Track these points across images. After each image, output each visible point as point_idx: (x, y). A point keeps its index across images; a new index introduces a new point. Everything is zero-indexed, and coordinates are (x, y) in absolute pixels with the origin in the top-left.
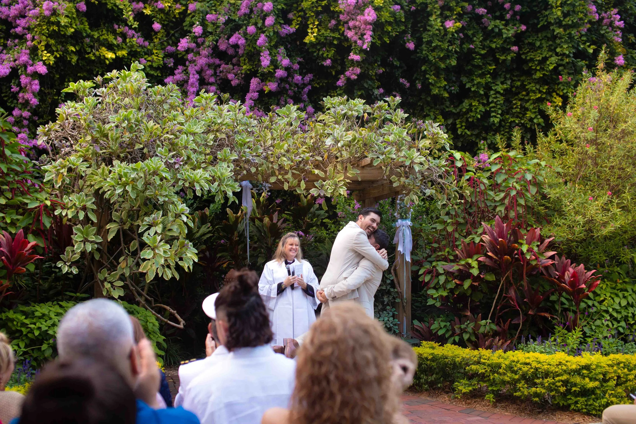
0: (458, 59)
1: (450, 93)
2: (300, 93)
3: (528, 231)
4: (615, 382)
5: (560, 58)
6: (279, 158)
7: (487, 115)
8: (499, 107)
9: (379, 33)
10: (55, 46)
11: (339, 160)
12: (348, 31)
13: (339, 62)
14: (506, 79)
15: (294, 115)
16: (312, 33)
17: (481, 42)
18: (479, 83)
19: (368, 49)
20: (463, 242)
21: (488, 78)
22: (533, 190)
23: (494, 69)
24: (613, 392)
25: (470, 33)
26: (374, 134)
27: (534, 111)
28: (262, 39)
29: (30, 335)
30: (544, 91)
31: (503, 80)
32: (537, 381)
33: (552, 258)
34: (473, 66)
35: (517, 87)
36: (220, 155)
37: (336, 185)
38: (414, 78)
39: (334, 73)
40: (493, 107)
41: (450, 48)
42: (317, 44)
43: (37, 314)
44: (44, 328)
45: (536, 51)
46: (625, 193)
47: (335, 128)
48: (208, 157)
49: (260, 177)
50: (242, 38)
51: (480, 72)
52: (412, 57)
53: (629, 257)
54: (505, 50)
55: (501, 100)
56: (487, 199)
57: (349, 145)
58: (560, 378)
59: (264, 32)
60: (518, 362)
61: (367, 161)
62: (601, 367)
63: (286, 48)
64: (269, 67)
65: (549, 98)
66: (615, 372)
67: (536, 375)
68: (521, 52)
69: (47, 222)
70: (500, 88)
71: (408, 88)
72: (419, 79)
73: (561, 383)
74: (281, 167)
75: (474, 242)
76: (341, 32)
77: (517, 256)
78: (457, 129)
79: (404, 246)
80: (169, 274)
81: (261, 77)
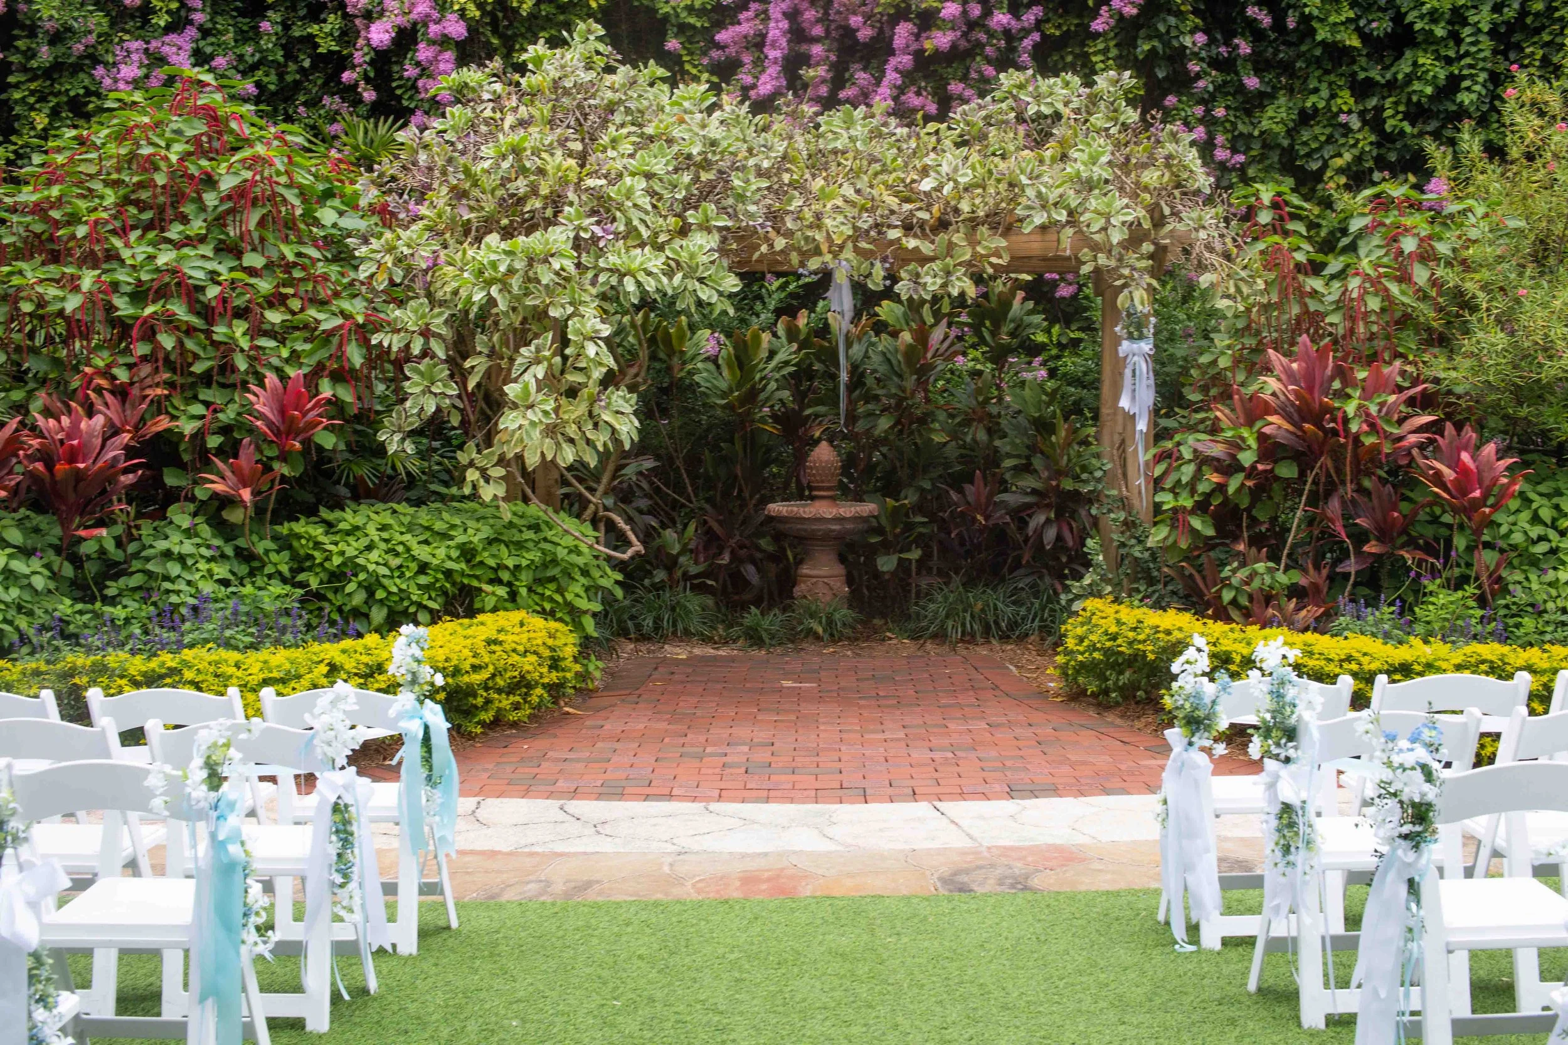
1: (1365, 37)
2: (1015, 50)
7: (1449, 86)
8: (1481, 65)
18: (1434, 10)
20: (1238, 392)
22: (1422, 275)
29: (327, 565)
35: (1537, 15)
36: (693, 217)
37: (950, 273)
39: (1091, 3)
40: (1471, 66)
44: (350, 552)
48: (671, 221)
69: (356, 356)
72: (1294, 7)
77: (1332, 425)
78: (1384, 121)
79: (1133, 398)
80: (569, 455)
81: (917, 21)
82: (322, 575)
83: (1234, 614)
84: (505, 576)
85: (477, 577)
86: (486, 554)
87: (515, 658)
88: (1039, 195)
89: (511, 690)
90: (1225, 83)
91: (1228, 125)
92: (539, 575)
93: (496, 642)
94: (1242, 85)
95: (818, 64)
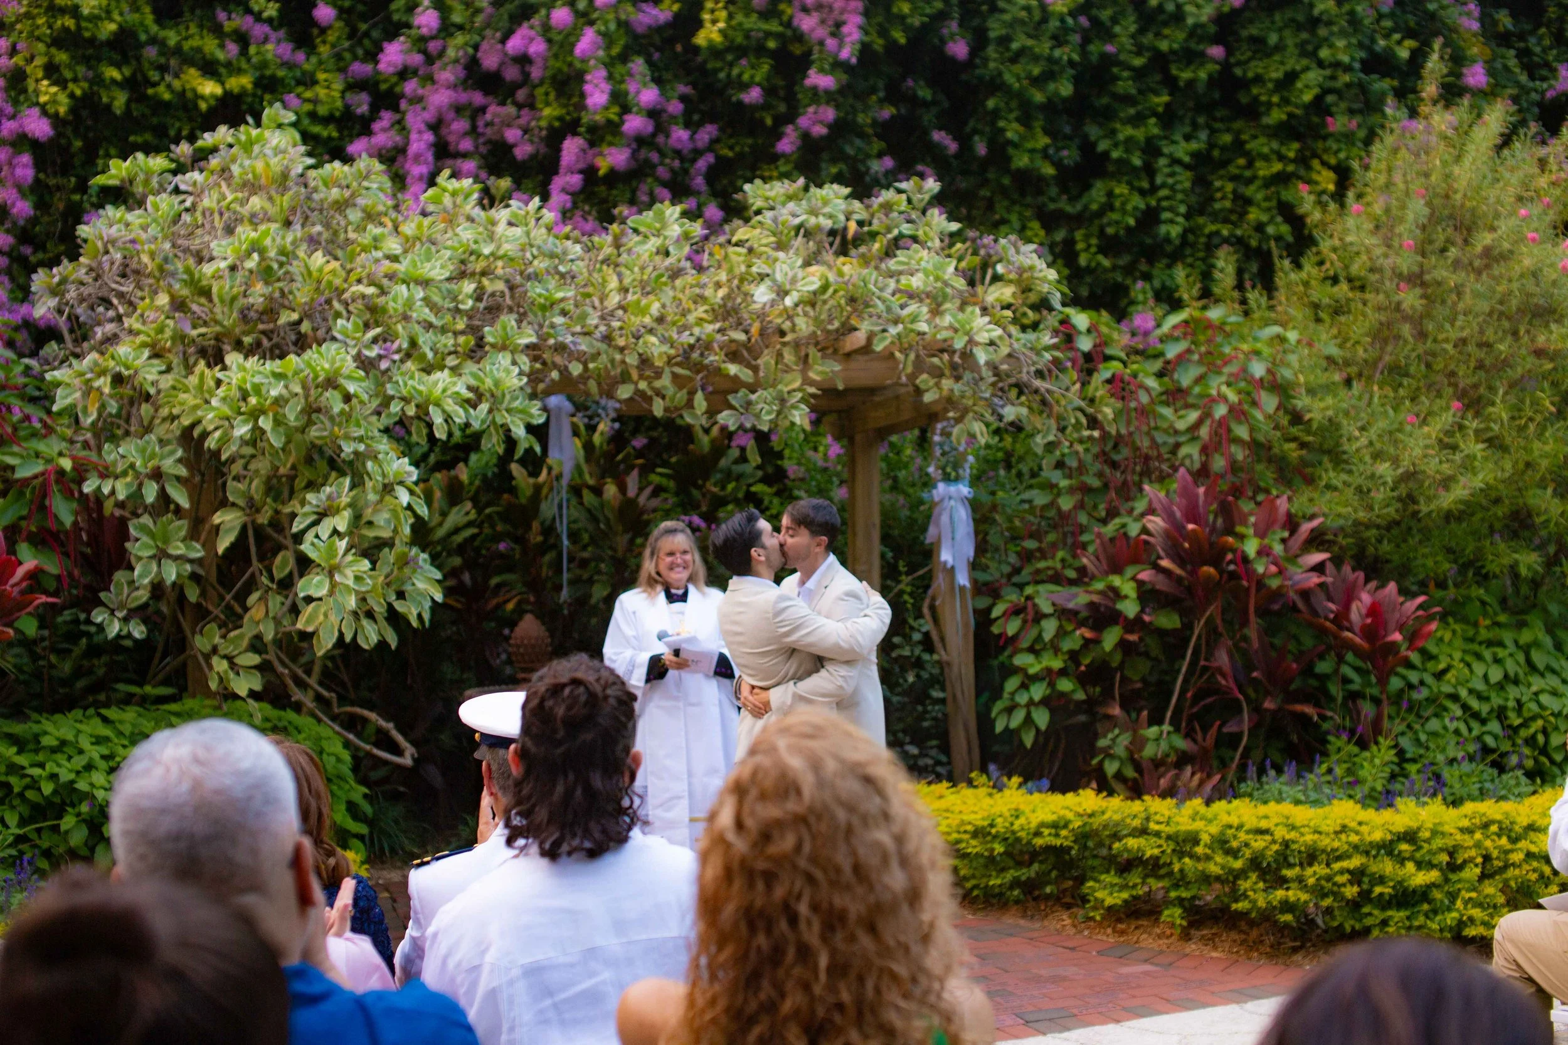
0: (1077, 81)
1: (1058, 164)
2: (686, 172)
3: (1258, 504)
4: (1478, 871)
5: (1328, 72)
6: (638, 338)
7: (1150, 218)
8: (1180, 196)
9: (880, 19)
11: (787, 339)
12: (802, 15)
13: (782, 93)
14: (1195, 126)
15: (675, 230)
16: (714, 22)
17: (1133, 36)
18: (1129, 140)
19: (854, 60)
20: (1099, 535)
21: (1153, 127)
22: (1270, 402)
23: (1167, 105)
24: (1474, 895)
25: (1105, 15)
26: (875, 274)
27: (1265, 204)
28: (587, 41)
29: (30, 794)
30: (1292, 155)
31: (1187, 129)
32: (1288, 873)
33: (1319, 568)
34: (1117, 97)
35: (1223, 149)
36: (490, 334)
37: (783, 401)
38: (968, 129)
39: (769, 121)
40: (1167, 198)
41: (1057, 53)
42: (728, 49)
43: (47, 741)
44: (65, 776)
45: (1269, 55)
46: (1493, 404)
47: (776, 260)
48: (462, 339)
49: (592, 385)
50: (539, 39)
51: (1132, 111)
52: (964, 77)
53: (1506, 561)
54: (1191, 57)
55: (1185, 180)
56: (1156, 428)
57: (812, 301)
58: (1345, 864)
59: (592, 23)
60: (1240, 827)
61: (858, 338)
62: (1443, 834)
63: (650, 63)
64: (607, 108)
65: (1302, 172)
66: (1478, 845)
67: (1286, 858)
68: (1232, 60)
69: (65, 512)
70: (1182, 150)
71: (956, 156)
72: (981, 133)
73: (1346, 877)
74: (645, 361)
75: (1125, 534)
76: (785, 18)
77: (1232, 567)
78: (1076, 255)
80: (372, 634)
81: (587, 136)
83: (1117, 786)
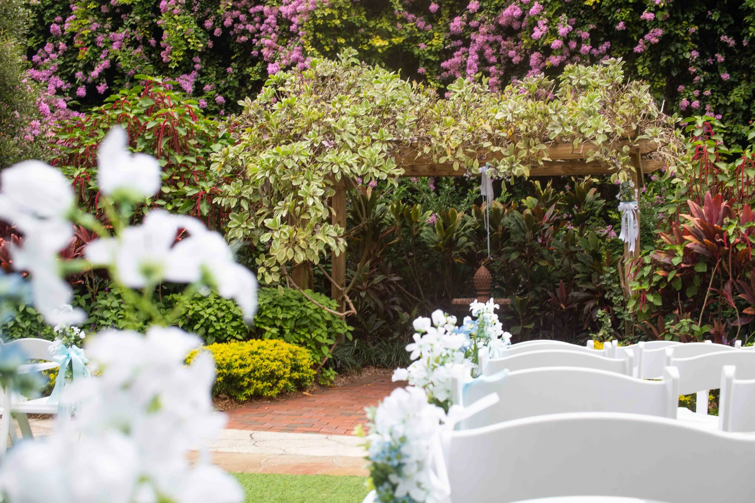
10: (324, 39)
19: (662, 4)
20: (675, 226)
28: (535, 8)
38: (740, 34)
42: (612, 6)
50: (519, 9)
69: (206, 209)
77: (720, 240)
79: (627, 234)
80: (301, 258)
81: (542, 52)
82: (185, 320)
84: (278, 323)
85: (264, 324)
86: (268, 311)
87: (267, 362)
88: (560, 119)
89: (262, 379)
90: (712, 78)
91: (713, 100)
92: (298, 324)
93: (256, 353)
94: (721, 79)
95: (494, 76)
